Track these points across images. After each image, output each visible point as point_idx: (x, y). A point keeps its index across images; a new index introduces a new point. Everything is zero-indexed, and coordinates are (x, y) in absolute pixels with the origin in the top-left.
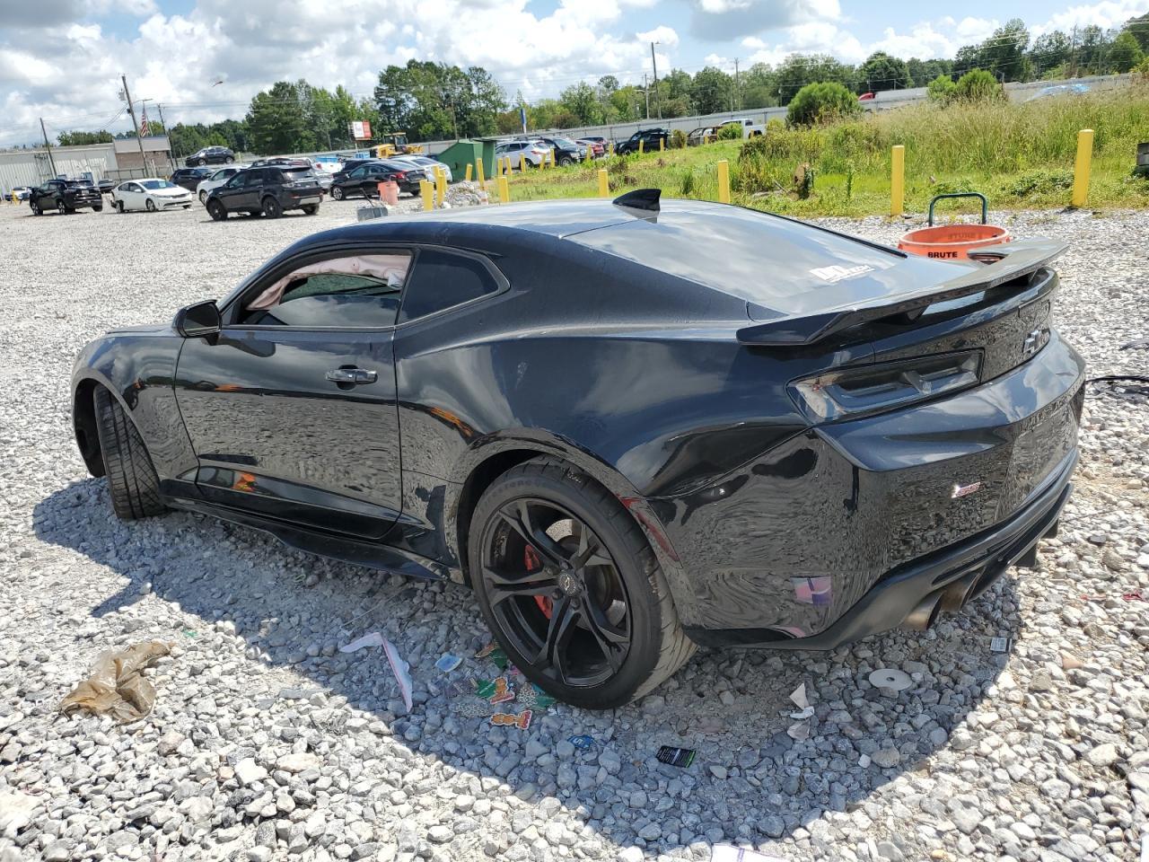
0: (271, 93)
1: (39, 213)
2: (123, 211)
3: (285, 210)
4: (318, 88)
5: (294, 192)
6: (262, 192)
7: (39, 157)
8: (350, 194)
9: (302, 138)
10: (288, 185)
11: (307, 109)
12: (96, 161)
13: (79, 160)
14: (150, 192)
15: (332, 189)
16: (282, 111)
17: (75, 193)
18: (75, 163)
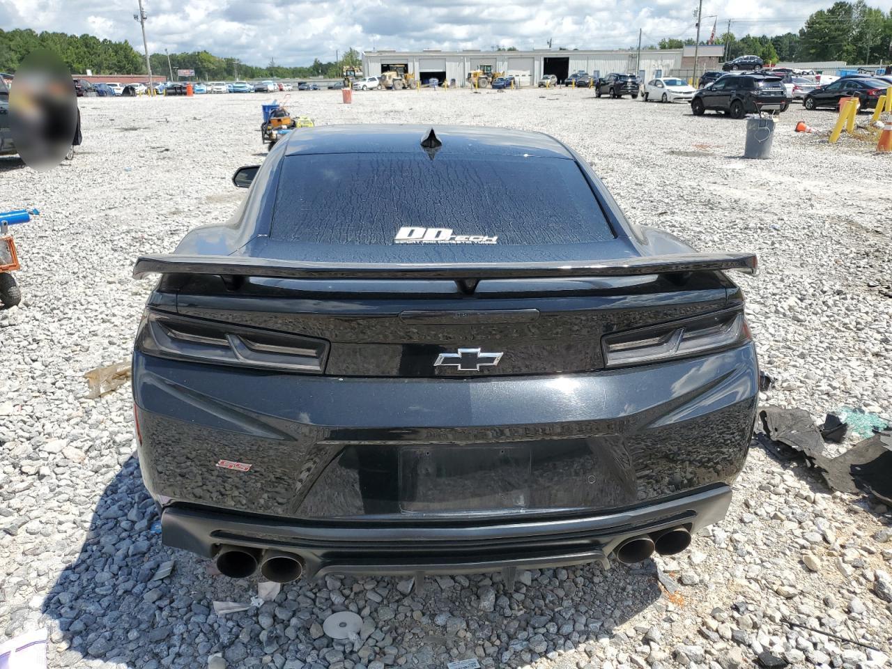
0: (829, 11)
1: (599, 96)
2: (646, 100)
3: (747, 113)
4: (874, 7)
5: (758, 99)
6: (734, 96)
7: (632, 57)
8: (822, 105)
9: (844, 51)
10: (755, 93)
11: (857, 26)
12: (668, 62)
13: (656, 60)
14: (667, 87)
15: (806, 99)
16: (833, 27)
17: (622, 84)
18: (653, 62)
